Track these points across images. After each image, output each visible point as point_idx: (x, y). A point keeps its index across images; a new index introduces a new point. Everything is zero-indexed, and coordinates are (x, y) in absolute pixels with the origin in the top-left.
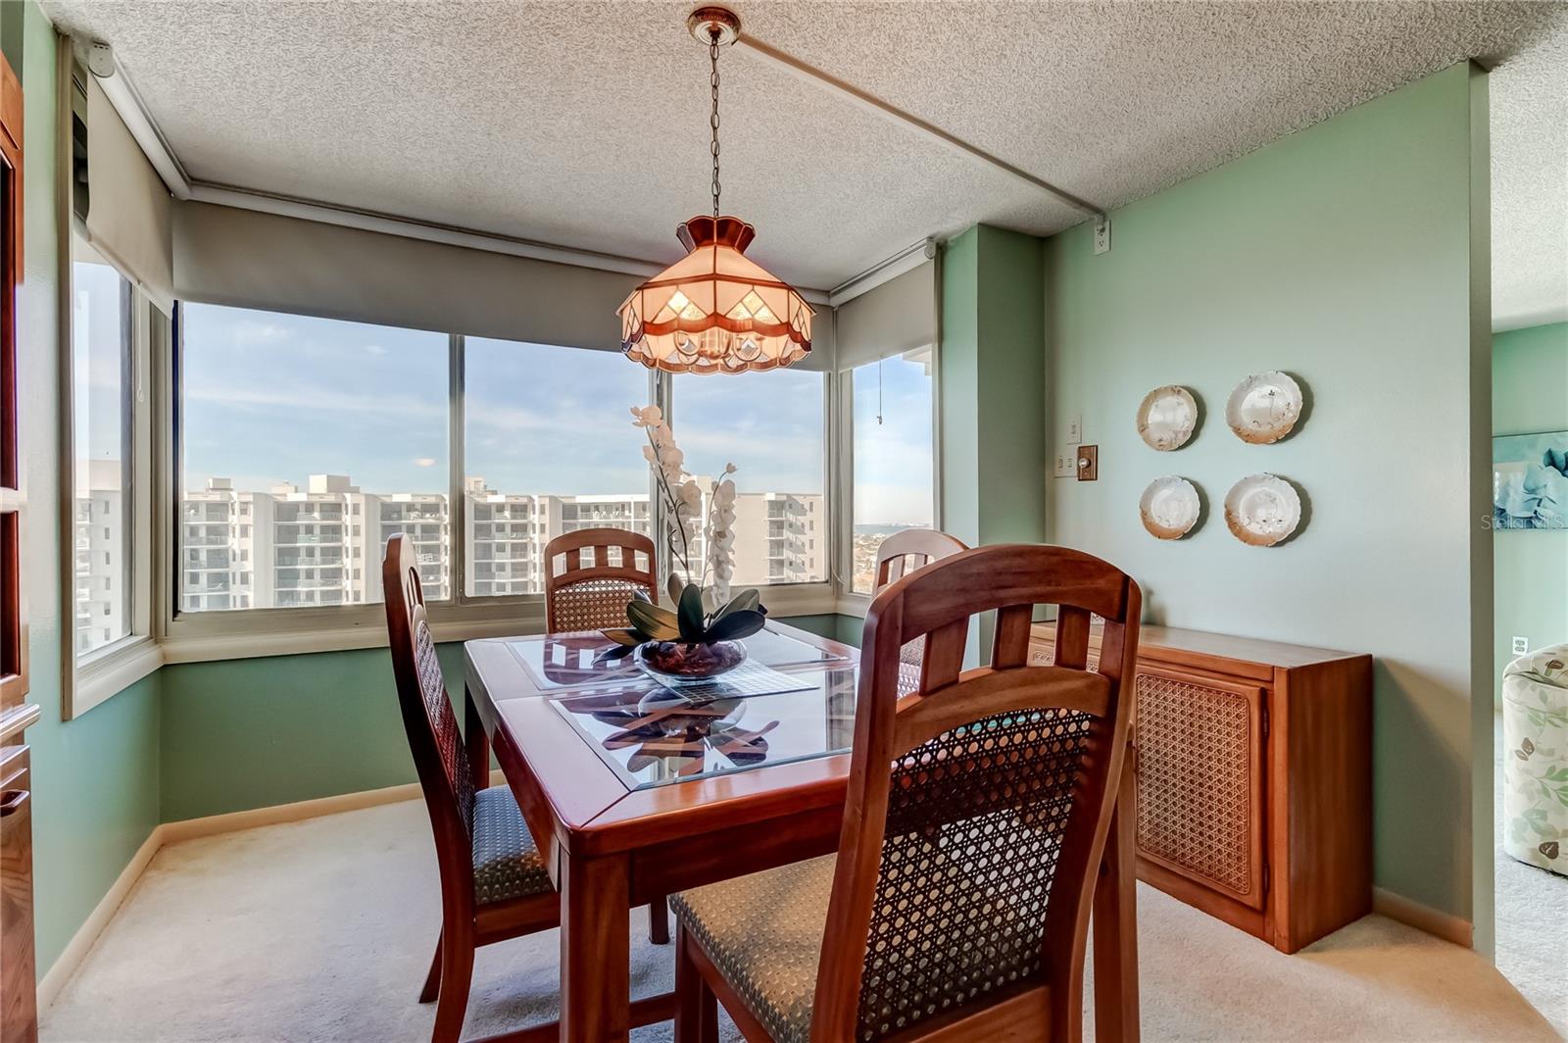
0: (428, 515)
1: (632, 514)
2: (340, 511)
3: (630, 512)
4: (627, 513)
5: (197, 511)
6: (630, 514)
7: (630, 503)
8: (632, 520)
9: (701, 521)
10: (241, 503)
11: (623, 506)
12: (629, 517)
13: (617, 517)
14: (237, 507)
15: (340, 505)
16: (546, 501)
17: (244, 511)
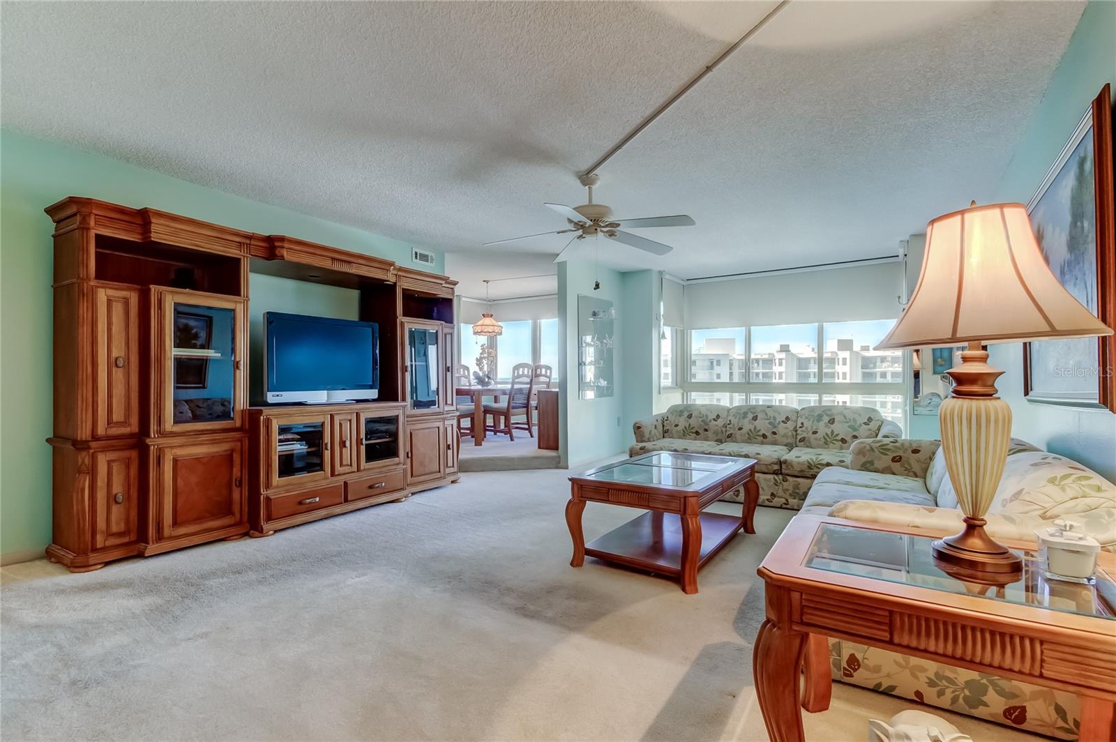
0: (896, 365)
5: (758, 364)
10: (779, 359)
14: (777, 361)
15: (835, 359)
17: (781, 364)
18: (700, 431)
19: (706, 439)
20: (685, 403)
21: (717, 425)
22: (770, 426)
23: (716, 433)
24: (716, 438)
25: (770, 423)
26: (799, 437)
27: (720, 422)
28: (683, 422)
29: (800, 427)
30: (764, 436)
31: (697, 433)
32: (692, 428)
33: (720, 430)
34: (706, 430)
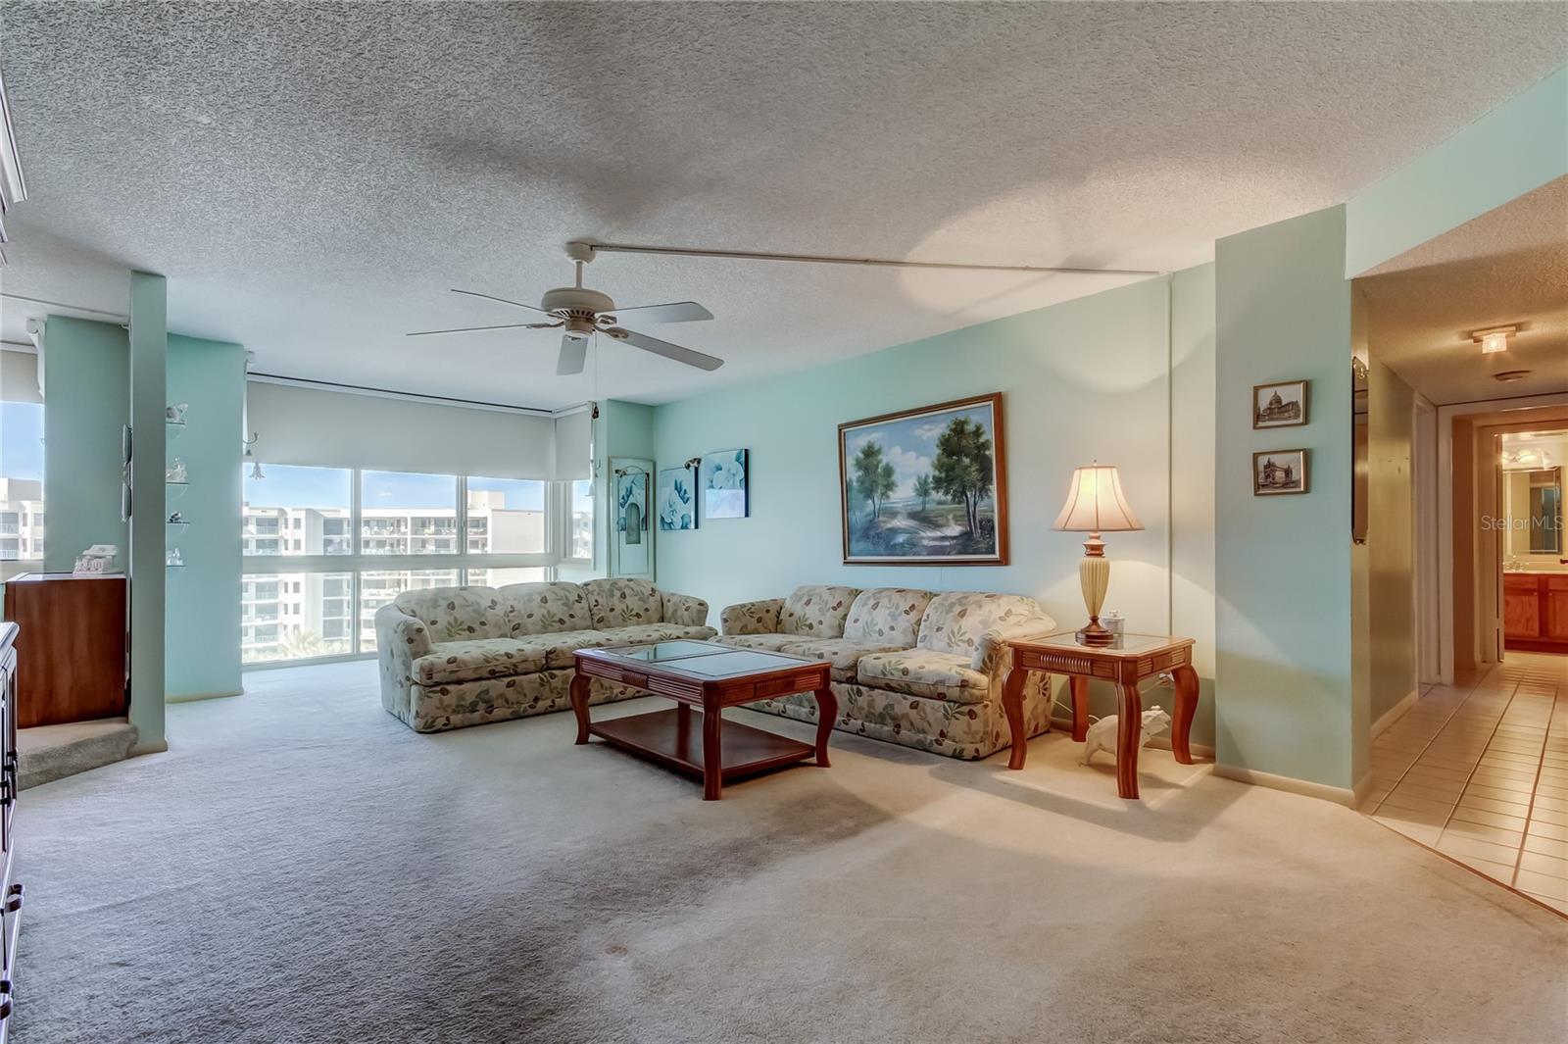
1: (409, 530)
2: (16, 522)
3: (406, 528)
4: (403, 529)
6: (407, 531)
7: (406, 519)
8: (409, 537)
9: (486, 539)
11: (398, 522)
12: (405, 533)
13: (392, 533)
16: (302, 515)
18: (474, 626)
19: (486, 637)
20: (463, 585)
21: (497, 615)
22: (565, 608)
23: (497, 625)
24: (499, 633)
25: (564, 604)
26: (596, 618)
27: (500, 610)
28: (443, 619)
29: (595, 606)
30: (562, 621)
31: (471, 629)
32: (461, 624)
33: (502, 621)
34: (483, 624)
